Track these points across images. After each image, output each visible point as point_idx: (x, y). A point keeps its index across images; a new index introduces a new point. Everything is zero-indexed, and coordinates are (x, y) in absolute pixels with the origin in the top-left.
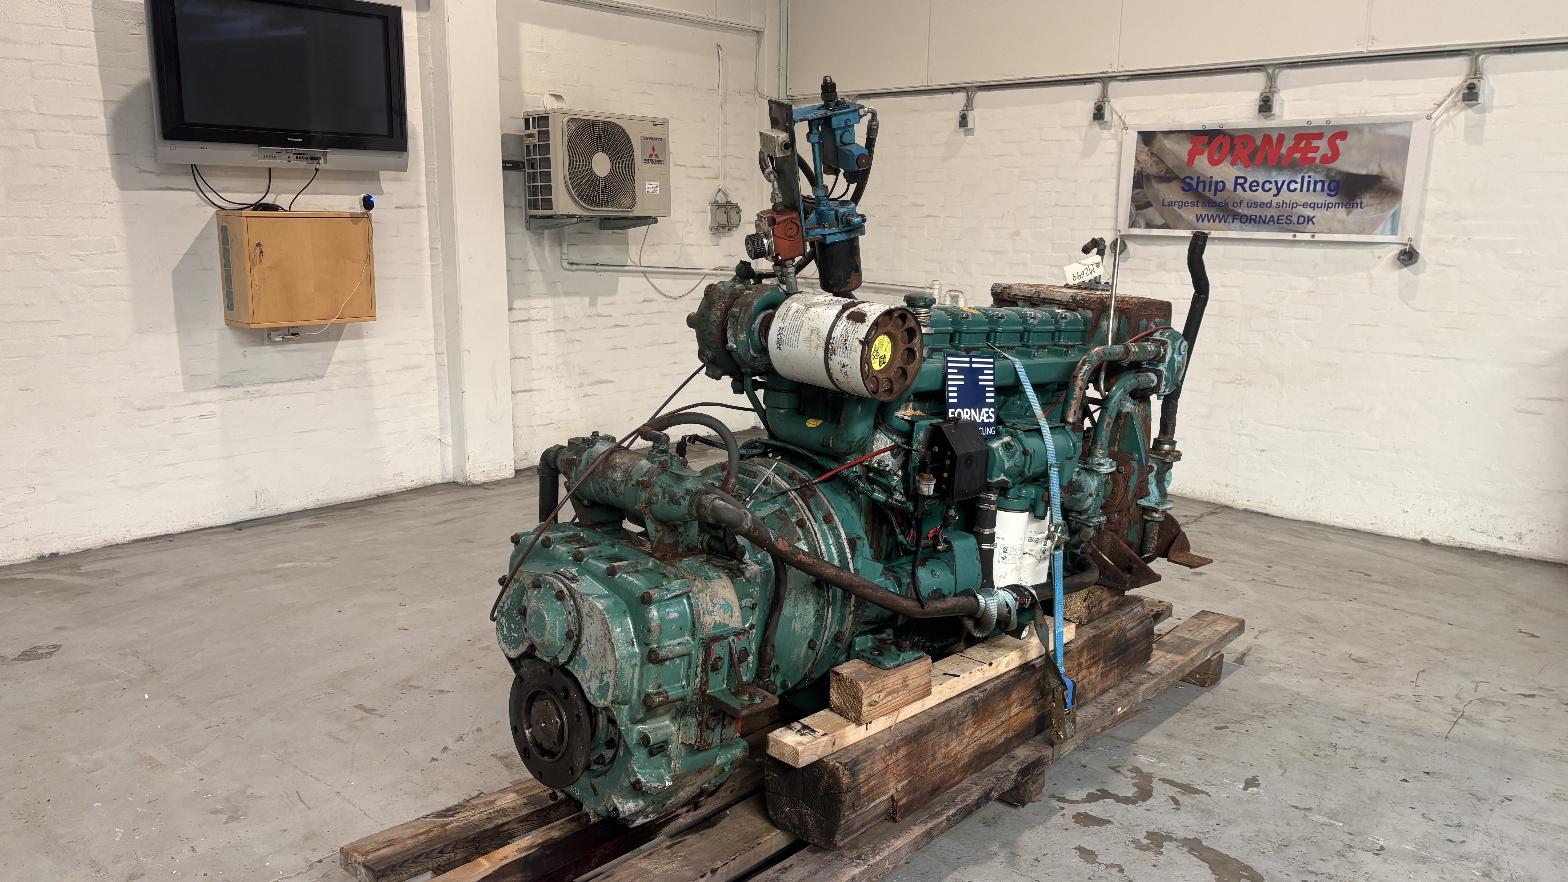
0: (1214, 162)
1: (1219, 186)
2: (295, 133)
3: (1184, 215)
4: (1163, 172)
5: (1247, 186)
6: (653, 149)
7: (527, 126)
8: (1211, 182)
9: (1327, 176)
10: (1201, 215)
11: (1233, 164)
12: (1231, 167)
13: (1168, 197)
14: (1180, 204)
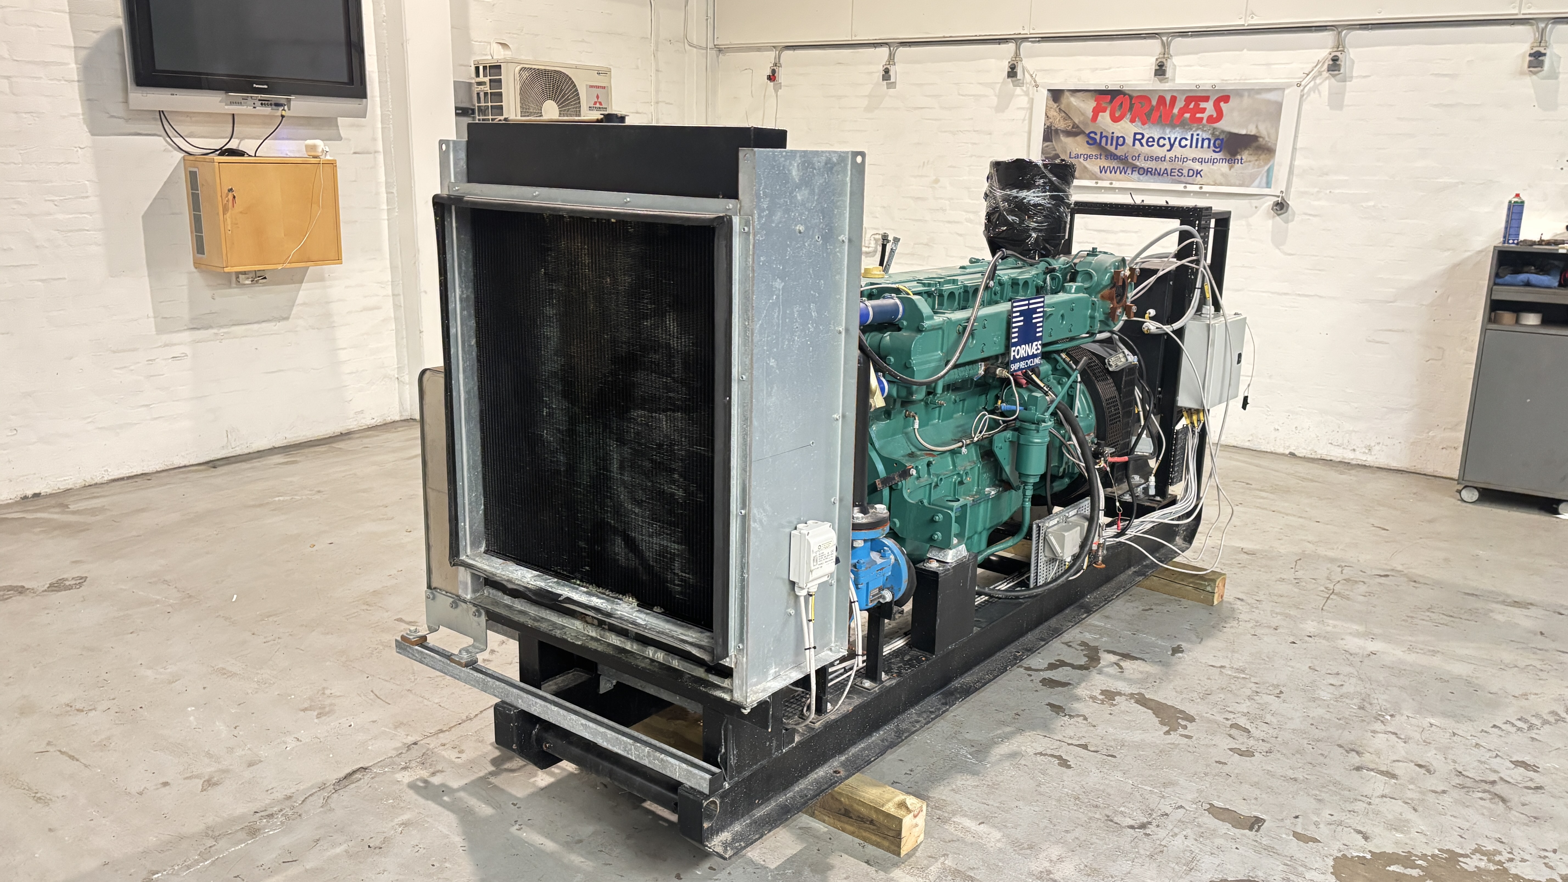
0: (1115, 119)
1: (1120, 141)
2: (261, 80)
3: (1088, 166)
4: (1070, 127)
5: (1144, 141)
6: (598, 97)
7: (478, 75)
8: (1112, 137)
9: (1213, 134)
10: (1104, 167)
11: (1132, 121)
12: (1130, 123)
13: (1074, 149)
14: (1086, 156)
